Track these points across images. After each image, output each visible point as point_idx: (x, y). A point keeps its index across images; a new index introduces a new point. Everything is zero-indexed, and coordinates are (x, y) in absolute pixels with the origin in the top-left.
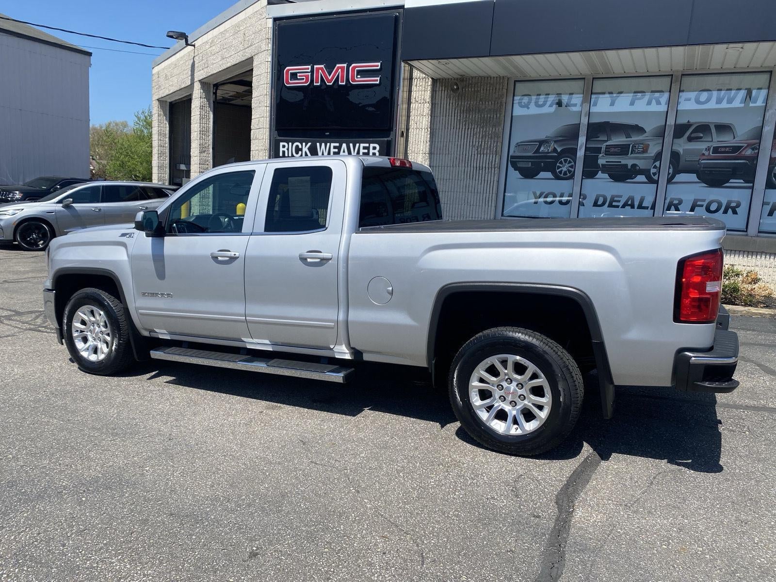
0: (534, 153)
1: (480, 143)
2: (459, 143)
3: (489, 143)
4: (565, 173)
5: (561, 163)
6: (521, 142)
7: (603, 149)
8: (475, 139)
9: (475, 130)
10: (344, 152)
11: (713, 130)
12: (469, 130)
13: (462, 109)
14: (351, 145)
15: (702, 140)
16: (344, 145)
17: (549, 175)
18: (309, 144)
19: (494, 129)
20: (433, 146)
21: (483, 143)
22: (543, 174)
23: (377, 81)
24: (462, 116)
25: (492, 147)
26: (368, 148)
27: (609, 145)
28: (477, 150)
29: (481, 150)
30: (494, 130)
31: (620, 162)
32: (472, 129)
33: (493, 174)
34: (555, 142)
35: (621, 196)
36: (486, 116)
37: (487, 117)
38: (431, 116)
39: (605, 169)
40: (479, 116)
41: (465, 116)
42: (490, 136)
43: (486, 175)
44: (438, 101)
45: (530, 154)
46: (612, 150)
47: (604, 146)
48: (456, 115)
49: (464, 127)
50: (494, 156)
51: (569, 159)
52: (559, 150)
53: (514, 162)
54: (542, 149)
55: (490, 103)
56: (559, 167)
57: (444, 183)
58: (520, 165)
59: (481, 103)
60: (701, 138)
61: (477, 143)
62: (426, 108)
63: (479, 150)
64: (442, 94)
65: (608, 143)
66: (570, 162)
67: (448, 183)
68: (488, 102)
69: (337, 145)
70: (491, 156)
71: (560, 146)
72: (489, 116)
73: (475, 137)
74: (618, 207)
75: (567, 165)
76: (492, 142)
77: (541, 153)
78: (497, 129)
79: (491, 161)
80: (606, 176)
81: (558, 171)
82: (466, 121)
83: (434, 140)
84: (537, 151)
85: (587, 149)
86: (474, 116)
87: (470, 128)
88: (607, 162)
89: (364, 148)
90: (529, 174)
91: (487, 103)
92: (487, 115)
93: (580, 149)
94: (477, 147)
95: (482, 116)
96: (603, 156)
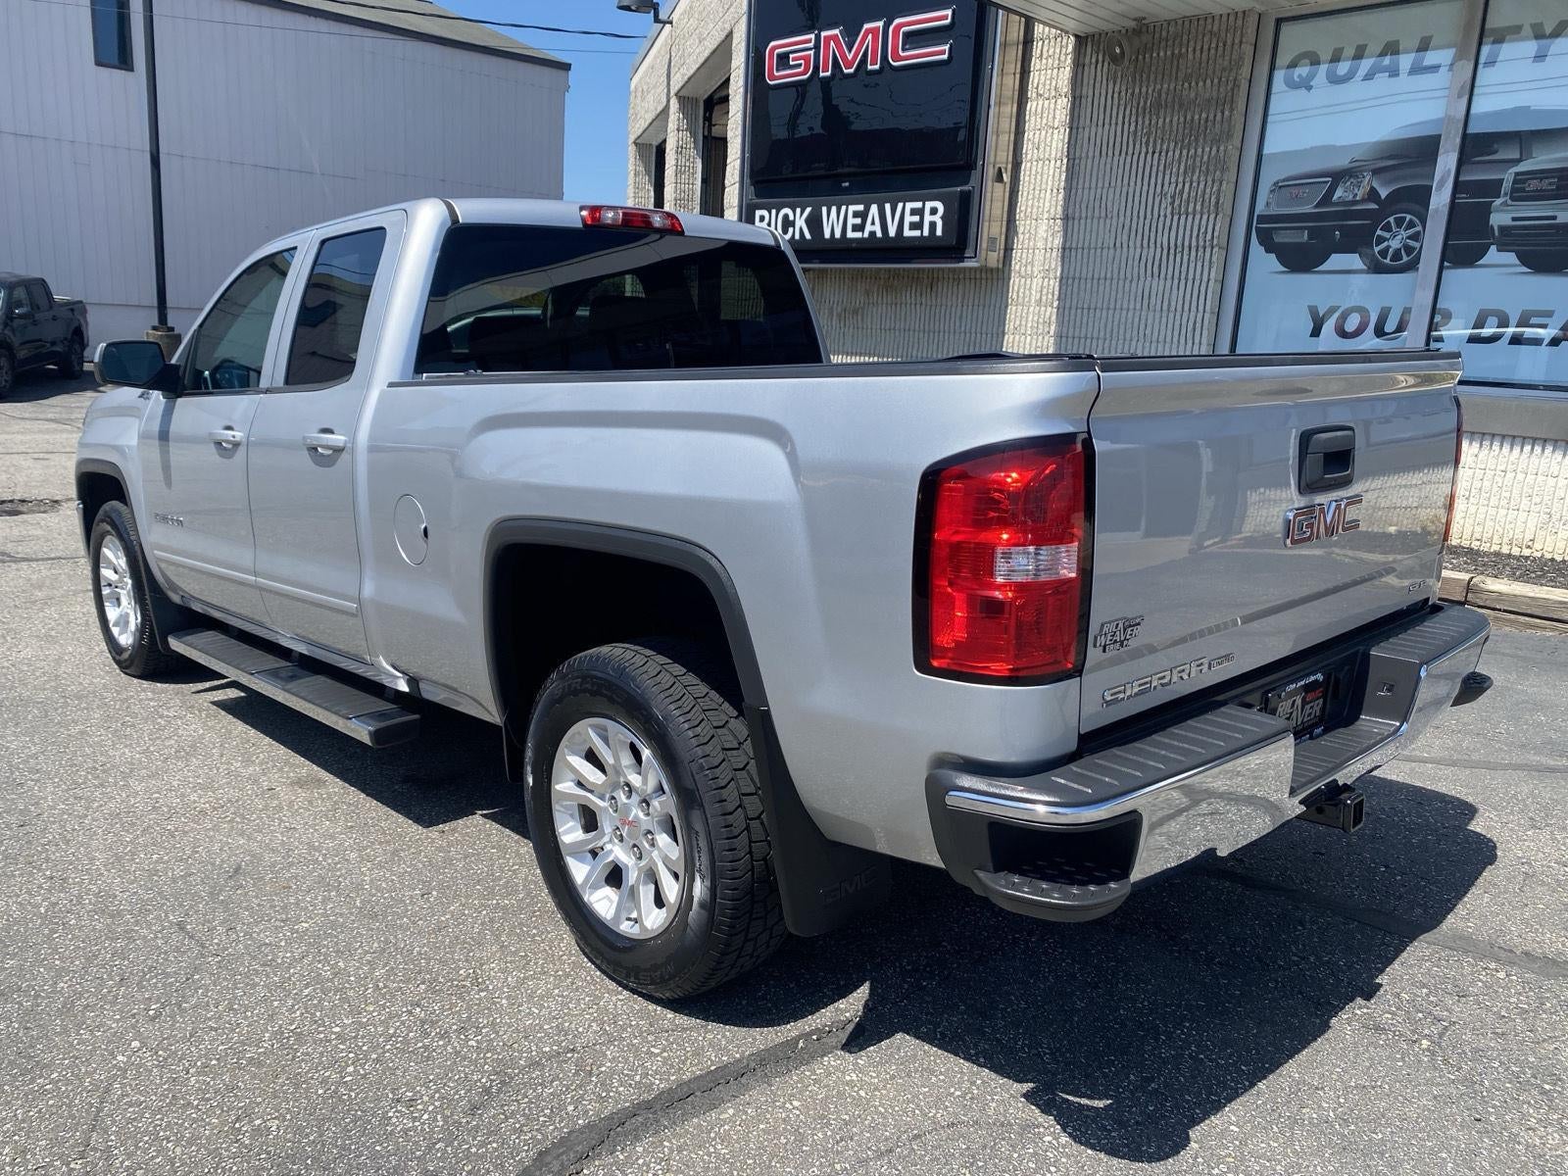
0: (1317, 206)
1: (1180, 186)
2: (1131, 192)
3: (1202, 185)
4: (1397, 256)
5: (1387, 228)
6: (1284, 180)
7: (1506, 186)
8: (1167, 177)
9: (1170, 153)
10: (873, 223)
12: (1156, 155)
13: (1142, 104)
14: (888, 206)
16: (874, 209)
17: (1354, 261)
18: (809, 210)
19: (1215, 150)
20: (1073, 197)
21: (1187, 186)
22: (1336, 261)
23: (943, 52)
24: (1140, 123)
25: (1207, 196)
26: (920, 212)
27: (1522, 173)
28: (1172, 203)
29: (1180, 205)
30: (1215, 153)
31: (1554, 218)
32: (1163, 153)
33: (1206, 264)
34: (1376, 172)
35: (1549, 314)
36: (1197, 117)
37: (1200, 119)
38: (1071, 128)
39: (1509, 239)
40: (1181, 119)
41: (1147, 122)
42: (1203, 168)
43: (1192, 265)
44: (1087, 91)
45: (1308, 209)
46: (1533, 185)
47: (1508, 177)
48: (1127, 120)
49: (1144, 150)
50: (1212, 217)
51: (1408, 217)
52: (1384, 193)
53: (1266, 231)
54: (1339, 193)
55: (1209, 82)
56: (1380, 240)
57: (1095, 289)
58: (1280, 238)
59: (1186, 84)
61: (1173, 187)
62: (1061, 108)
63: (1177, 203)
64: (1098, 71)
65: (1523, 167)
66: (1411, 225)
67: (1101, 288)
68: (1205, 82)
69: (861, 208)
70: (1205, 217)
71: (1385, 183)
72: (1204, 116)
73: (1168, 172)
74: (1536, 342)
75: (1403, 234)
76: (1210, 183)
77: (1337, 204)
78: (1222, 148)
79: (1203, 230)
80: (1511, 258)
81: (1377, 249)
82: (1149, 134)
83: (1074, 183)
84: (1327, 199)
85: (1457, 187)
86: (1168, 120)
87: (1158, 149)
88: (1514, 219)
89: (914, 212)
90: (1300, 259)
91: (1201, 84)
92: (1200, 115)
93: (1440, 189)
94: (1173, 197)
95: (1188, 117)
96: (1505, 204)
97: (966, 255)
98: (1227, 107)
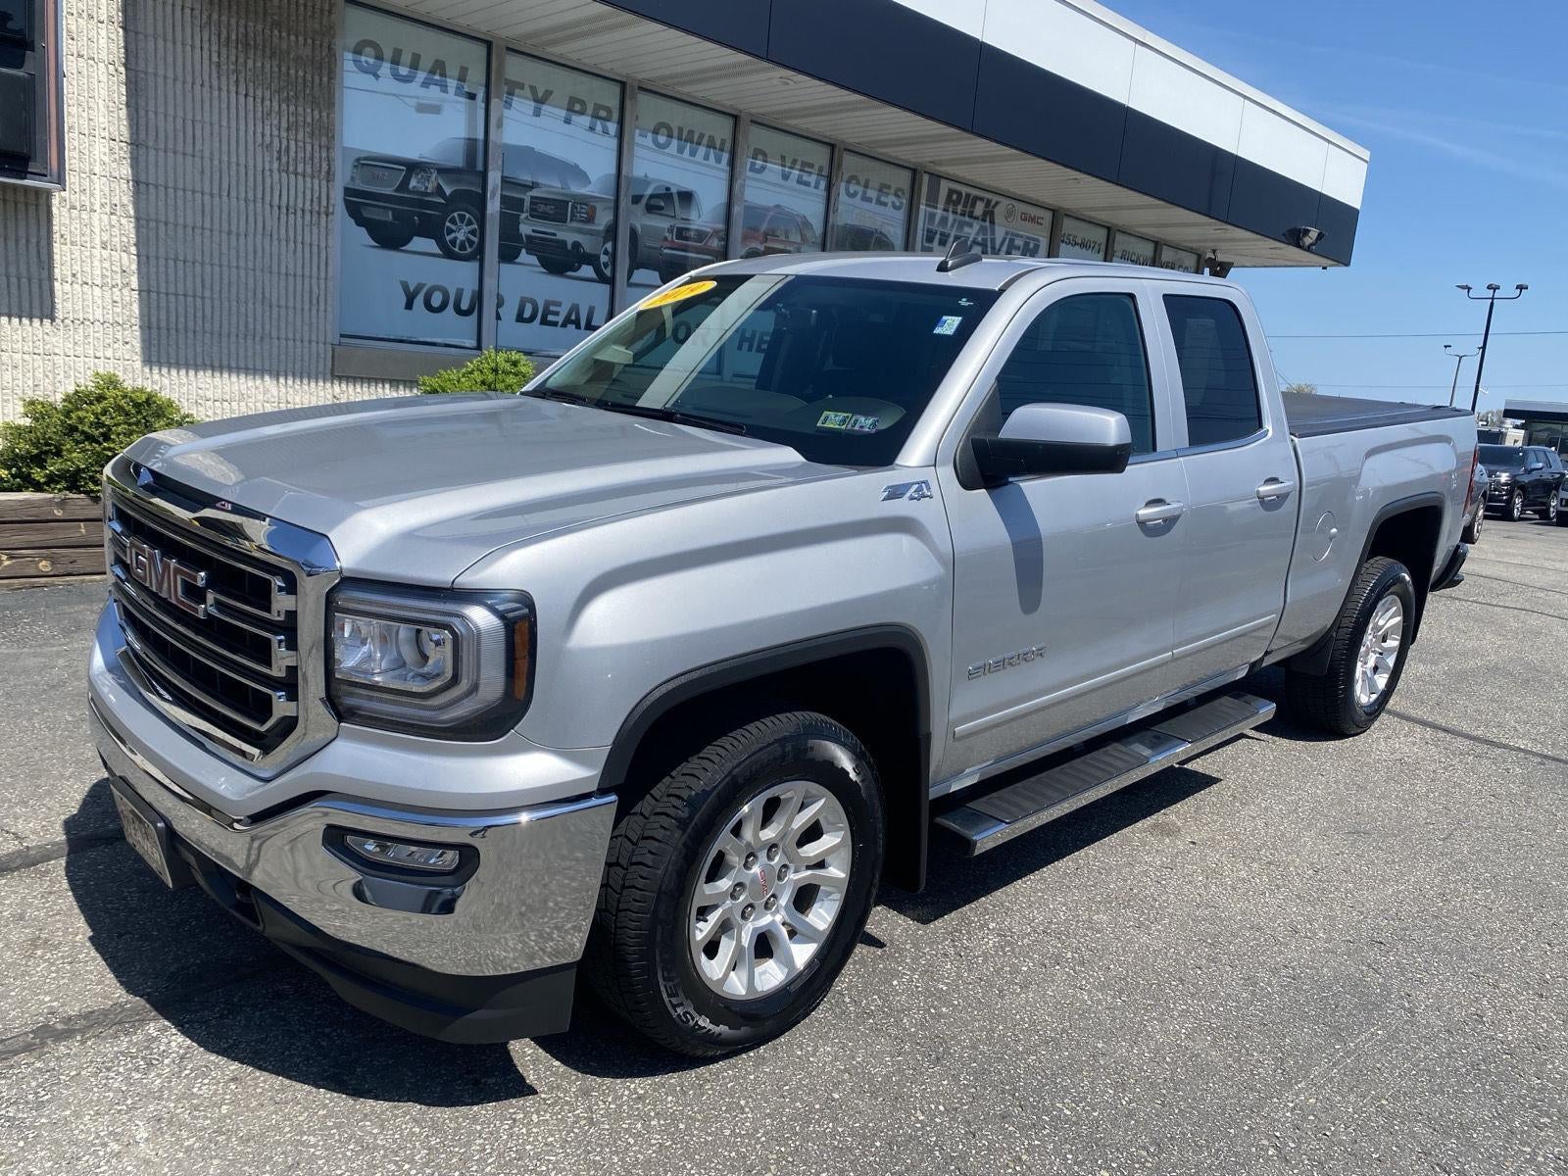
0: (397, 190)
1: (284, 141)
2: (225, 131)
3: (309, 147)
4: (462, 247)
5: (453, 221)
6: (365, 159)
7: (527, 204)
8: (267, 128)
9: (267, 103)
11: (676, 197)
13: (224, 33)
15: (663, 212)
17: (430, 245)
19: (316, 112)
20: (142, 122)
21: (292, 143)
22: (419, 243)
24: (224, 55)
25: (316, 160)
27: (536, 198)
28: (279, 159)
29: (288, 162)
30: (317, 116)
31: (555, 235)
32: (259, 100)
33: (323, 230)
34: (441, 171)
35: (559, 304)
36: (292, 72)
37: (297, 78)
39: (536, 245)
40: (276, 69)
41: (233, 58)
42: (308, 130)
43: (307, 229)
45: (389, 191)
46: (542, 208)
47: (528, 198)
48: (206, 46)
51: (467, 215)
52: (448, 191)
53: (357, 205)
54: (413, 183)
55: (301, 39)
56: (451, 231)
57: (189, 238)
58: (367, 213)
59: (276, 32)
60: (662, 208)
61: (276, 141)
63: (284, 159)
65: (534, 193)
66: (470, 223)
67: (198, 239)
68: (297, 37)
71: (450, 183)
72: (301, 73)
73: (267, 122)
74: (555, 324)
75: (466, 229)
76: (316, 147)
77: (413, 192)
78: (324, 114)
79: (316, 195)
80: (534, 260)
81: (448, 238)
82: (237, 72)
83: (142, 103)
84: (404, 186)
85: (504, 199)
86: (259, 64)
87: (251, 93)
88: (534, 231)
90: (389, 238)
91: (293, 38)
92: (297, 72)
93: (493, 197)
94: (279, 152)
95: (284, 69)
96: (527, 218)
97: (30, 170)
98: (325, 72)
